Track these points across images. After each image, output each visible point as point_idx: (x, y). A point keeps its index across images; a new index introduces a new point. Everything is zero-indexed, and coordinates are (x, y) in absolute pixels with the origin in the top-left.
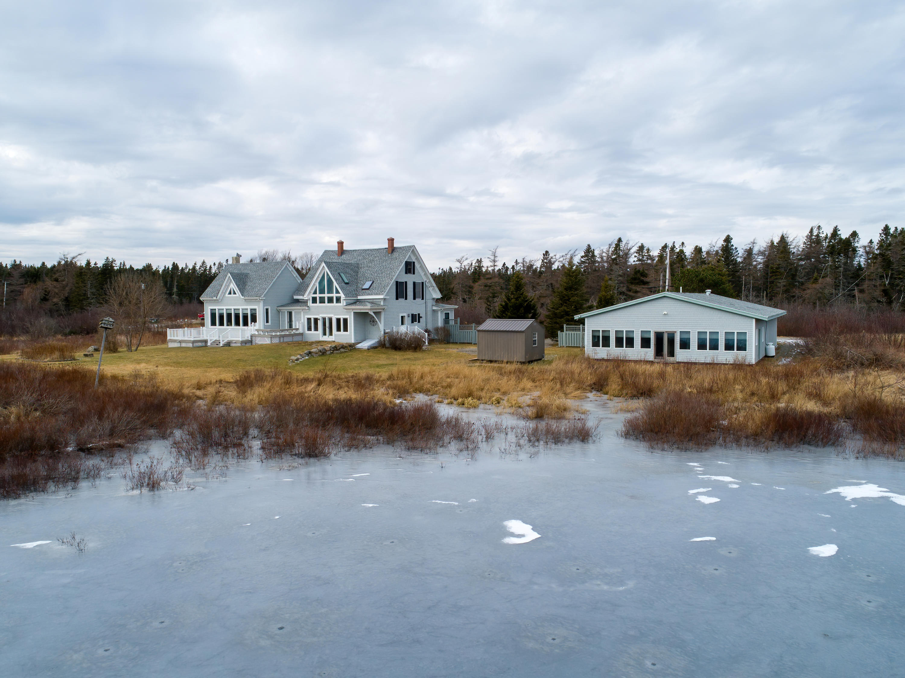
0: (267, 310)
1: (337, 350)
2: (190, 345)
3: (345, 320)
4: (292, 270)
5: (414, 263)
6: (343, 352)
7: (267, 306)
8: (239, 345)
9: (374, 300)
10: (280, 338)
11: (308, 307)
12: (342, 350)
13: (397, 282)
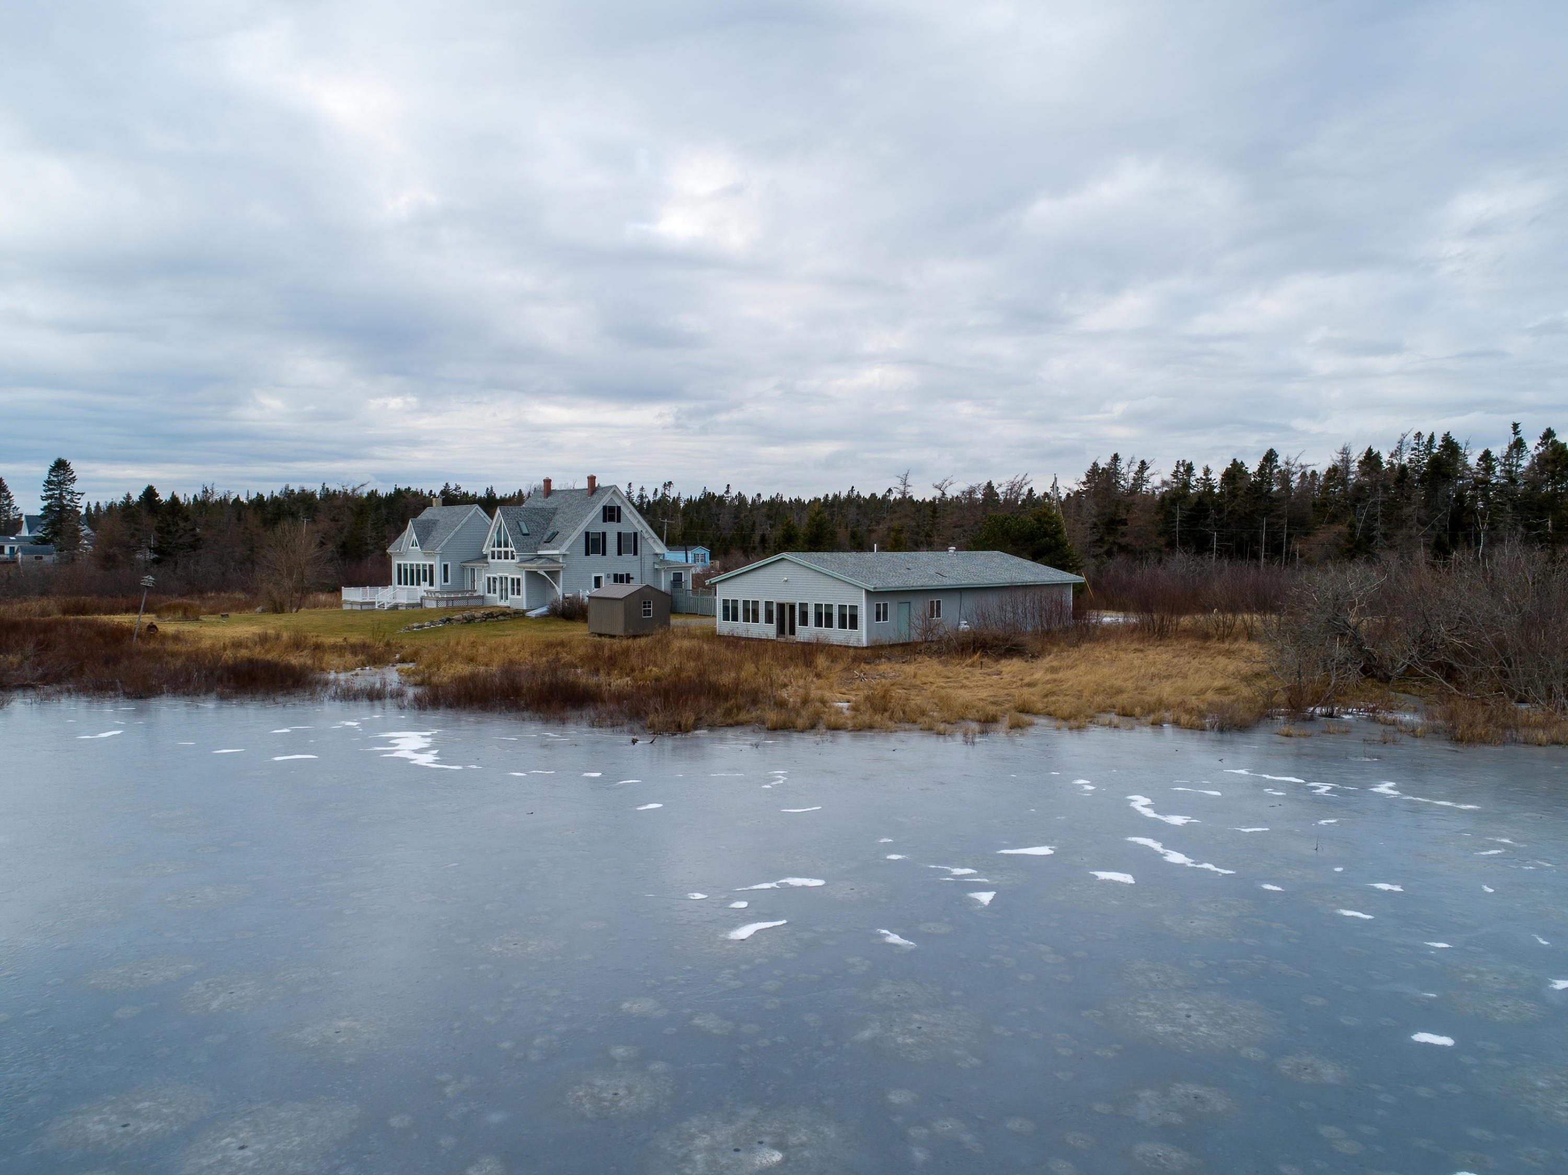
0: (446, 567)
1: (493, 617)
2: (359, 608)
3: (518, 580)
4: (485, 517)
5: (619, 508)
6: (502, 620)
7: (445, 561)
8: (404, 608)
9: (554, 557)
10: (447, 601)
11: (488, 563)
12: (501, 618)
13: (587, 534)
